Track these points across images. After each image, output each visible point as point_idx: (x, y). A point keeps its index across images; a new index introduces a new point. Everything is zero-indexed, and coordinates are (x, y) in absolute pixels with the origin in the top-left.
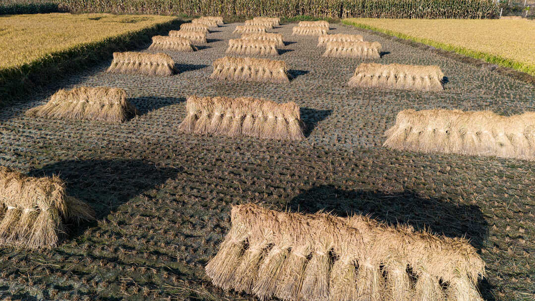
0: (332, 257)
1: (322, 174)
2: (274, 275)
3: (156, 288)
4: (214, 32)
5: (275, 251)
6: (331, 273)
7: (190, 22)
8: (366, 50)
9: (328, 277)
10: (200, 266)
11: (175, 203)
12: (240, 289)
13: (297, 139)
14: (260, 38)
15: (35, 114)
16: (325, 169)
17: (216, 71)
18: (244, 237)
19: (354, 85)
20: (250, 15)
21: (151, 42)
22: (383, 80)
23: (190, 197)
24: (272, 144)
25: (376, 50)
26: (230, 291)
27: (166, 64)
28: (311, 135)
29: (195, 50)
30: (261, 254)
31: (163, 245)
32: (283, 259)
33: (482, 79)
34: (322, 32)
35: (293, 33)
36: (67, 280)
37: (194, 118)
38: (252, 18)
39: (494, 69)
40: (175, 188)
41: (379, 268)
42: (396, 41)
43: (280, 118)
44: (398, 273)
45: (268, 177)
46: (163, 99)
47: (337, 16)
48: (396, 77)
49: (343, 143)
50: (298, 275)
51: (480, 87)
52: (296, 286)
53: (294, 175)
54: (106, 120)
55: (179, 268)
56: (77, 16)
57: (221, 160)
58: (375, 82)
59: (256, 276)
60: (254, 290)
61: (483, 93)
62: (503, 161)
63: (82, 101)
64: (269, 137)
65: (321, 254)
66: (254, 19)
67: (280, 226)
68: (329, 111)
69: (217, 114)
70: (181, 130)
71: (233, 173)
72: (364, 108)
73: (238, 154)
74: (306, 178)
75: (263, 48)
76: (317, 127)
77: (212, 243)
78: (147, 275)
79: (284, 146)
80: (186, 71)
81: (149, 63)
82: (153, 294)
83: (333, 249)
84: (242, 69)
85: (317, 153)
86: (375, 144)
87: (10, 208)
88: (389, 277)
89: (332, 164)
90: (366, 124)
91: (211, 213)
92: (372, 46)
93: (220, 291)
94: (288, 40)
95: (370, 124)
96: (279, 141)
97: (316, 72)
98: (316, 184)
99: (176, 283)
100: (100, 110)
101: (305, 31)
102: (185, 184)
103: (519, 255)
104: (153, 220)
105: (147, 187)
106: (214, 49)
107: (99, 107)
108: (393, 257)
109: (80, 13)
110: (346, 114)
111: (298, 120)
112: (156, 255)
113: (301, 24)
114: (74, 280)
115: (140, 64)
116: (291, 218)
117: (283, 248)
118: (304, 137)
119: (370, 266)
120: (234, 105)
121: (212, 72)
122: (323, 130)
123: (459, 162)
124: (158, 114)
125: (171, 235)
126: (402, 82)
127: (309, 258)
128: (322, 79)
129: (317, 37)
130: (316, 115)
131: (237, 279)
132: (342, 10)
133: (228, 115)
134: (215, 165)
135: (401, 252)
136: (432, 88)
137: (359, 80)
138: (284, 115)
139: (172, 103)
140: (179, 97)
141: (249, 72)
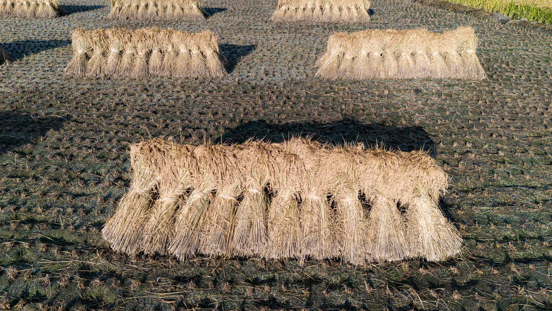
0: (269, 194)
1: (251, 109)
2: (196, 227)
3: (28, 267)
5: (195, 196)
6: (269, 213)
9: (266, 218)
10: (94, 230)
11: (58, 158)
12: (152, 251)
13: (218, 75)
16: (254, 104)
17: (113, 10)
18: (151, 184)
19: (278, 20)
22: (308, 12)
23: (80, 148)
24: (187, 83)
26: (137, 256)
27: (48, 4)
28: (234, 71)
30: (176, 203)
31: (40, 210)
32: (206, 206)
33: (406, 10)
37: (84, 57)
40: (60, 140)
41: (326, 199)
43: (195, 52)
44: (349, 201)
45: (185, 118)
46: (44, 42)
48: (322, 9)
49: (272, 76)
50: (228, 222)
51: (405, 17)
52: (226, 236)
53: (217, 113)
55: (64, 236)
57: (123, 103)
58: (300, 15)
59: (172, 231)
60: (171, 249)
61: (409, 21)
62: (439, 81)
64: (183, 76)
65: (255, 191)
67: (199, 163)
68: (253, 46)
69: (114, 50)
70: (68, 73)
71: (139, 117)
72: (291, 41)
73: (144, 96)
74: (231, 115)
76: (241, 62)
77: (111, 201)
78: (14, 251)
79: (202, 84)
80: (76, 12)
81: (25, 3)
82: (23, 276)
83: (268, 184)
84: (147, 6)
85: (243, 88)
86: (307, 75)
88: (339, 208)
89: (261, 98)
90: (294, 56)
91: (110, 165)
93: (124, 257)
95: (299, 56)
96: (196, 79)
97: (235, 9)
98: (244, 121)
99: (59, 257)
102: (73, 134)
103: (470, 170)
104: (27, 180)
105: (18, 143)
108: (343, 184)
110: (272, 48)
111: (218, 53)
112: (30, 224)
115: (13, 5)
116: (212, 150)
117: (205, 191)
118: (226, 73)
119: (315, 198)
120: (135, 39)
121: (109, 12)
122: (248, 64)
123: (397, 86)
124: (37, 58)
125: (52, 197)
126: (328, 13)
127: (240, 199)
128: (242, 15)
130: (239, 51)
131: (146, 238)
133: (128, 52)
134: (115, 110)
135: (352, 176)
136: (359, 19)
137: (282, 13)
138: (199, 48)
139: (57, 46)
140: (66, 39)
141: (155, 9)
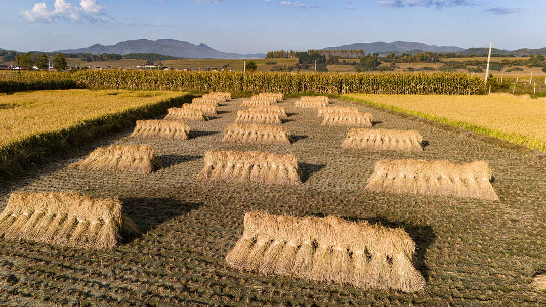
0: (315, 246)
1: (314, 206)
2: (274, 259)
3: (191, 269)
4: (223, 105)
5: (275, 243)
6: (314, 256)
7: (201, 96)
8: (359, 119)
9: (312, 258)
10: (221, 258)
11: (199, 224)
12: (251, 269)
13: (295, 183)
14: (265, 110)
15: (76, 168)
16: (317, 204)
17: (226, 136)
18: (253, 235)
19: (346, 147)
20: (256, 91)
21: (166, 113)
22: (370, 142)
23: (210, 220)
24: (274, 187)
25: (368, 120)
26: (243, 271)
27: (183, 130)
28: (307, 182)
29: (206, 120)
30: (265, 246)
32: (281, 249)
33: (458, 143)
34: (322, 106)
35: (296, 107)
36: (127, 265)
37: (211, 168)
38: (258, 94)
39: (470, 135)
40: (199, 215)
41: (346, 251)
42: (389, 113)
43: (281, 167)
44: (359, 253)
46: (182, 157)
47: (337, 91)
48: (382, 140)
49: (333, 186)
50: (291, 258)
51: (455, 149)
52: (290, 266)
54: (136, 171)
55: (206, 259)
56: (95, 92)
57: (233, 197)
58: (364, 144)
59: (262, 260)
60: (261, 269)
63: (116, 156)
64: (272, 183)
65: (307, 243)
66: (260, 94)
67: (279, 225)
68: (323, 165)
69: (230, 164)
70: (199, 178)
72: (353, 164)
73: (247, 194)
74: (301, 209)
75: (268, 117)
76: (313, 176)
77: (229, 246)
78: (183, 262)
79: (284, 189)
81: (168, 129)
83: (315, 240)
84: (250, 134)
85: (311, 193)
86: (359, 188)
87: (81, 221)
88: (353, 256)
89: (323, 200)
90: (353, 174)
91: (227, 230)
92: (364, 116)
93: (237, 270)
94: (290, 112)
95: (356, 175)
96: (280, 186)
97: (314, 137)
99: (205, 267)
100: (132, 163)
101: (306, 104)
102: (206, 213)
104: (184, 233)
106: (224, 119)
107: (131, 161)
109: (96, 89)
110: (337, 167)
111: (296, 170)
112: (189, 253)
113: (303, 98)
114: (132, 265)
115: (160, 130)
116: (287, 218)
117: (281, 241)
118: (301, 182)
119: (340, 249)
120: (244, 158)
121: (223, 137)
122: (317, 178)
123: (424, 199)
124: (179, 167)
126: (387, 143)
127: (299, 247)
128: (319, 142)
129: (317, 109)
130: (312, 168)
131: (248, 262)
132: (341, 87)
133: (239, 166)
134: (229, 201)
136: (413, 149)
137: (350, 142)
138: (284, 165)
139: (190, 160)
140: (195, 155)
141: (256, 136)
